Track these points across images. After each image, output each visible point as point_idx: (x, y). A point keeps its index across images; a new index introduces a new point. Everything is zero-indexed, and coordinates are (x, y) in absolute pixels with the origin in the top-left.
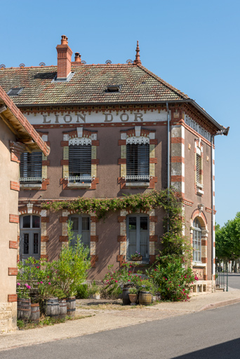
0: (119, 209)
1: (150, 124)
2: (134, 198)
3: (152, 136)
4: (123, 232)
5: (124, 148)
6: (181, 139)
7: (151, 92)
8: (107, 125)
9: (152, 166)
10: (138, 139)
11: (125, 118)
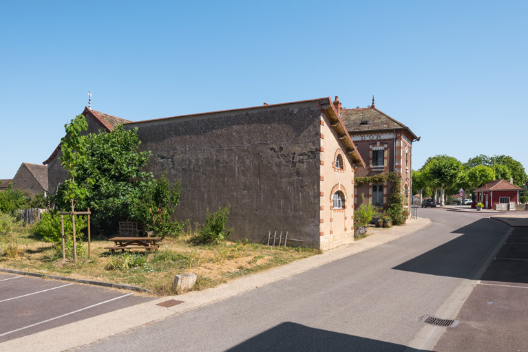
0: (369, 182)
1: (385, 140)
2: (376, 177)
3: (386, 146)
4: (370, 193)
5: (371, 152)
6: (400, 147)
7: (385, 124)
8: (362, 141)
9: (386, 161)
10: (378, 148)
11: (371, 138)
